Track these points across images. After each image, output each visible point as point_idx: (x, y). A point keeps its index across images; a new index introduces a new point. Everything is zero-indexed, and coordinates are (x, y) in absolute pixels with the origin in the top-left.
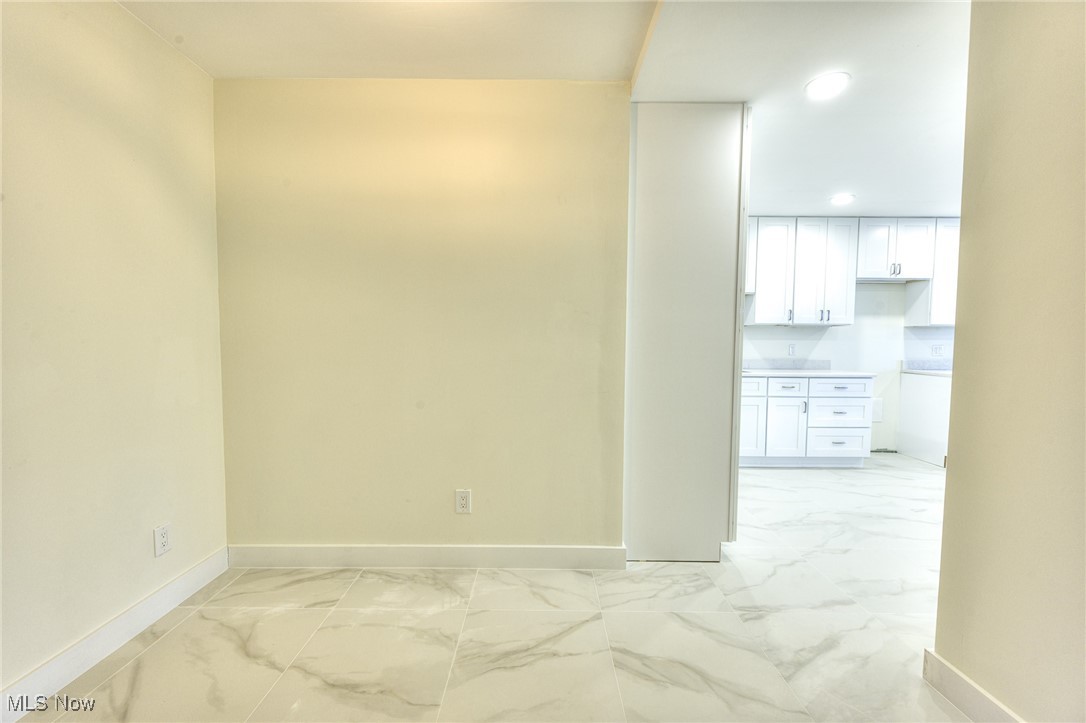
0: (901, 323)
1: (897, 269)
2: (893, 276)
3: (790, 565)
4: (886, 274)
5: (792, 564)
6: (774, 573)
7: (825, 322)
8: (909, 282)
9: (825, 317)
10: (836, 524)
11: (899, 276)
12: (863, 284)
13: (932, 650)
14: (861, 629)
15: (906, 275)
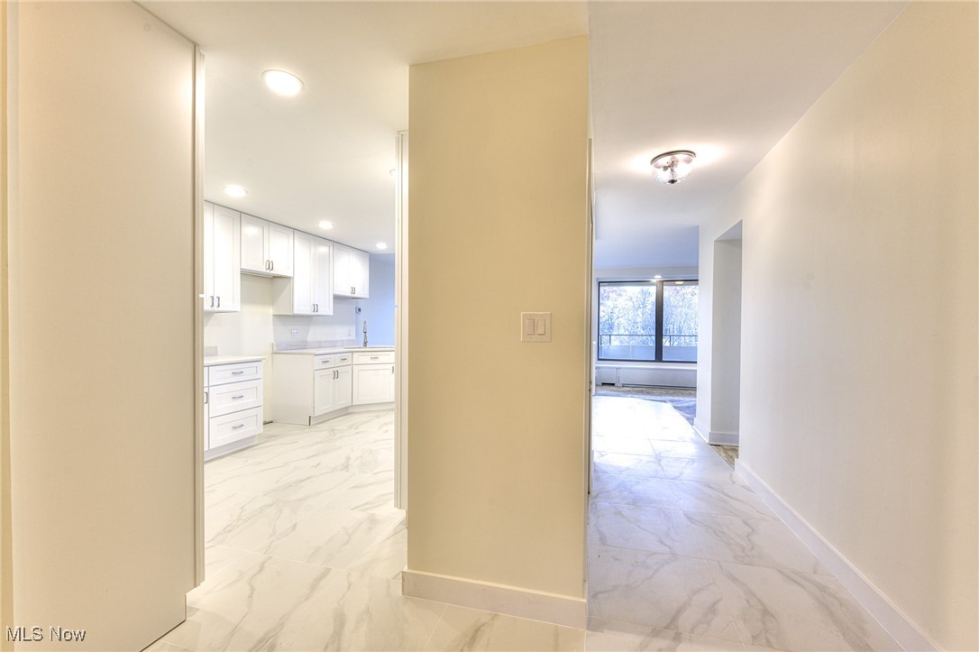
0: (271, 311)
1: (270, 266)
2: (268, 271)
3: (261, 570)
4: (262, 269)
5: (261, 569)
6: (253, 589)
7: (216, 309)
8: (276, 277)
9: (216, 304)
10: (271, 506)
11: (272, 272)
12: (246, 275)
13: (406, 569)
14: (348, 589)
15: (277, 271)
